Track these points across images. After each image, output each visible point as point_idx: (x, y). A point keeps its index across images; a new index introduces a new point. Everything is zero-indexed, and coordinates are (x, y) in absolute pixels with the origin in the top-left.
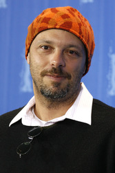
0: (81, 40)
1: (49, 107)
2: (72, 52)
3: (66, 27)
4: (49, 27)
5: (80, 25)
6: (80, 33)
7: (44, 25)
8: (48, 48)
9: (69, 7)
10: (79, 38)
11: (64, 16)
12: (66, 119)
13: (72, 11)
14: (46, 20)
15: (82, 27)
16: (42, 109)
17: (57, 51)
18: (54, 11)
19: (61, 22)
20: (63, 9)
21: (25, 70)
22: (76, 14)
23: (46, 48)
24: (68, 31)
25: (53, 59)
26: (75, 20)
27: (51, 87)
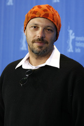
0: (54, 23)
1: (37, 59)
2: (49, 30)
3: (46, 16)
4: (36, 16)
5: (53, 15)
6: (53, 19)
7: (34, 15)
8: (36, 27)
9: (47, 5)
10: (53, 22)
11: (45, 10)
12: (46, 65)
13: (49, 7)
14: (35, 12)
15: (54, 16)
16: (33, 59)
17: (40, 29)
18: (39, 7)
19: (43, 13)
20: (44, 6)
21: (23, 38)
22: (51, 9)
23: (35, 27)
24: (47, 18)
25: (38, 33)
26: (50, 12)
27: (37, 48)
